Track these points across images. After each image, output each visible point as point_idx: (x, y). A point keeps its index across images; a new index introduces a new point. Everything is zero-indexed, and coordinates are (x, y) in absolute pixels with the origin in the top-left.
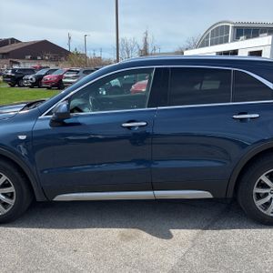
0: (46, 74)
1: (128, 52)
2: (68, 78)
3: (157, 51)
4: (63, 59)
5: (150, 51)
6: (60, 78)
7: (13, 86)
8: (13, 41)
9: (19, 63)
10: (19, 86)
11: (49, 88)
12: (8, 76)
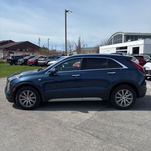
0: (29, 59)
1: (70, 47)
2: (41, 60)
3: (86, 47)
4: (37, 50)
5: (82, 47)
6: (37, 60)
7: (12, 64)
8: (11, 41)
9: (13, 53)
10: (15, 64)
11: (31, 66)
12: (10, 60)
